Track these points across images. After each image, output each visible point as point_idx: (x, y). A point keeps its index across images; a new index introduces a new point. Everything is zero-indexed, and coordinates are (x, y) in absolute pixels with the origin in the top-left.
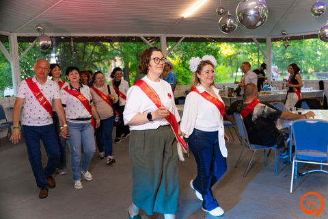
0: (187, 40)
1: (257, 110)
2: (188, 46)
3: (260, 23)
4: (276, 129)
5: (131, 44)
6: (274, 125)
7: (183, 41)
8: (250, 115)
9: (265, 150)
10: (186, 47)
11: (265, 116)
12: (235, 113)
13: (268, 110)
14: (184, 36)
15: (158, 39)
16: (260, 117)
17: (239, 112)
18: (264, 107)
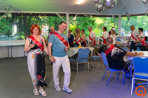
0: (79, 15)
1: (114, 51)
2: (80, 19)
3: (113, 6)
4: (124, 61)
5: (52, 17)
6: (123, 59)
7: (77, 16)
8: (110, 54)
9: (117, 72)
10: (79, 19)
11: (118, 54)
12: (102, 52)
13: (120, 51)
14: (78, 14)
15: (65, 15)
16: (115, 55)
17: (104, 52)
18: (118, 49)
